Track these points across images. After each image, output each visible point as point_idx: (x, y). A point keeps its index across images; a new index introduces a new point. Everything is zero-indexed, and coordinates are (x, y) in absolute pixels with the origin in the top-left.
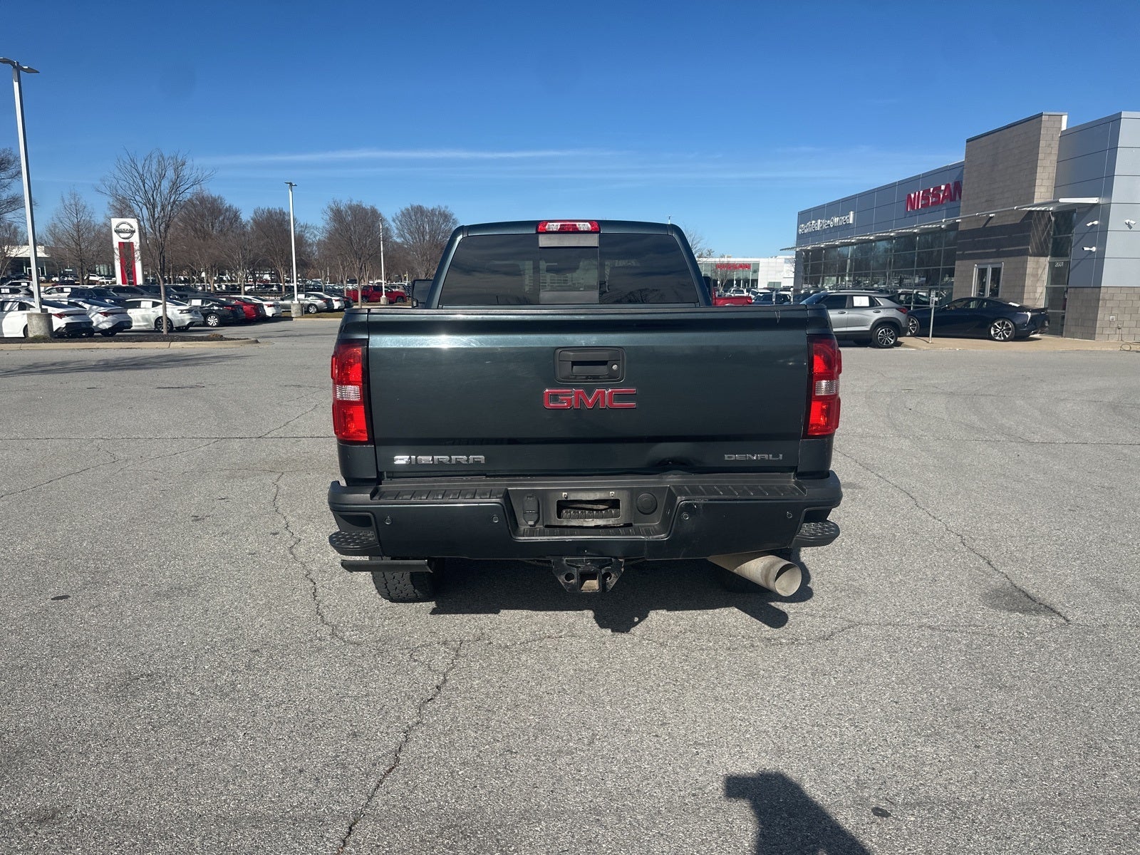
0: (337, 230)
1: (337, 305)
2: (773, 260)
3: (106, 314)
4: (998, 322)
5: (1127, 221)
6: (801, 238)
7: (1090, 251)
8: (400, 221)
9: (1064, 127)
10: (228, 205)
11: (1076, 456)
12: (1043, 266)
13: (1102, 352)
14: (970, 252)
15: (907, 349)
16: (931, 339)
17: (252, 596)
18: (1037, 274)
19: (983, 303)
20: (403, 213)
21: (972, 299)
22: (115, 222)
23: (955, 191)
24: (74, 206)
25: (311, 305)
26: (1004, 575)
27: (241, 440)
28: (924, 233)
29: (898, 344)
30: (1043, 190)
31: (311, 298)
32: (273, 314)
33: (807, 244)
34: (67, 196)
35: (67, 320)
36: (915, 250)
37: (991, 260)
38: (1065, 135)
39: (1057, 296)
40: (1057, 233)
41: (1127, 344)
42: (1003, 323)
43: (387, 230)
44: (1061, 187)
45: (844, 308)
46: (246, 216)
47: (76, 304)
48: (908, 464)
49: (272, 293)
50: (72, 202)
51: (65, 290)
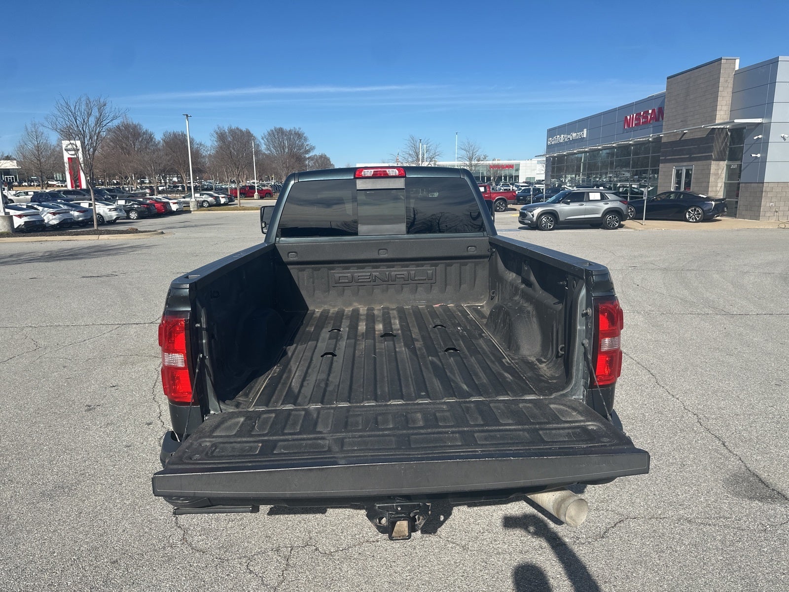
0: (221, 147)
1: (223, 201)
2: (529, 162)
3: (54, 214)
4: (692, 209)
5: (782, 135)
6: (550, 148)
7: (756, 157)
8: (267, 139)
9: (737, 68)
10: (145, 130)
11: (768, 327)
12: (722, 168)
13: (766, 230)
14: (670, 157)
15: (628, 230)
16: (644, 222)
17: (121, 494)
18: (718, 174)
19: (680, 196)
20: (269, 133)
21: (672, 192)
22: (65, 143)
23: (659, 114)
24: (34, 133)
25: (204, 201)
26: (738, 458)
27: (137, 326)
28: (637, 144)
29: (621, 226)
30: (722, 113)
31: (204, 196)
32: (177, 209)
33: (554, 152)
34: (29, 126)
35: (25, 219)
36: (630, 156)
37: (685, 164)
38: (737, 73)
39: (733, 189)
40: (732, 144)
41: (783, 223)
42: (695, 210)
43: (258, 146)
44: (734, 112)
45: (583, 201)
46: (158, 137)
47: (32, 207)
48: (645, 340)
49: (178, 192)
50: (33, 129)
51: (29, 193)
